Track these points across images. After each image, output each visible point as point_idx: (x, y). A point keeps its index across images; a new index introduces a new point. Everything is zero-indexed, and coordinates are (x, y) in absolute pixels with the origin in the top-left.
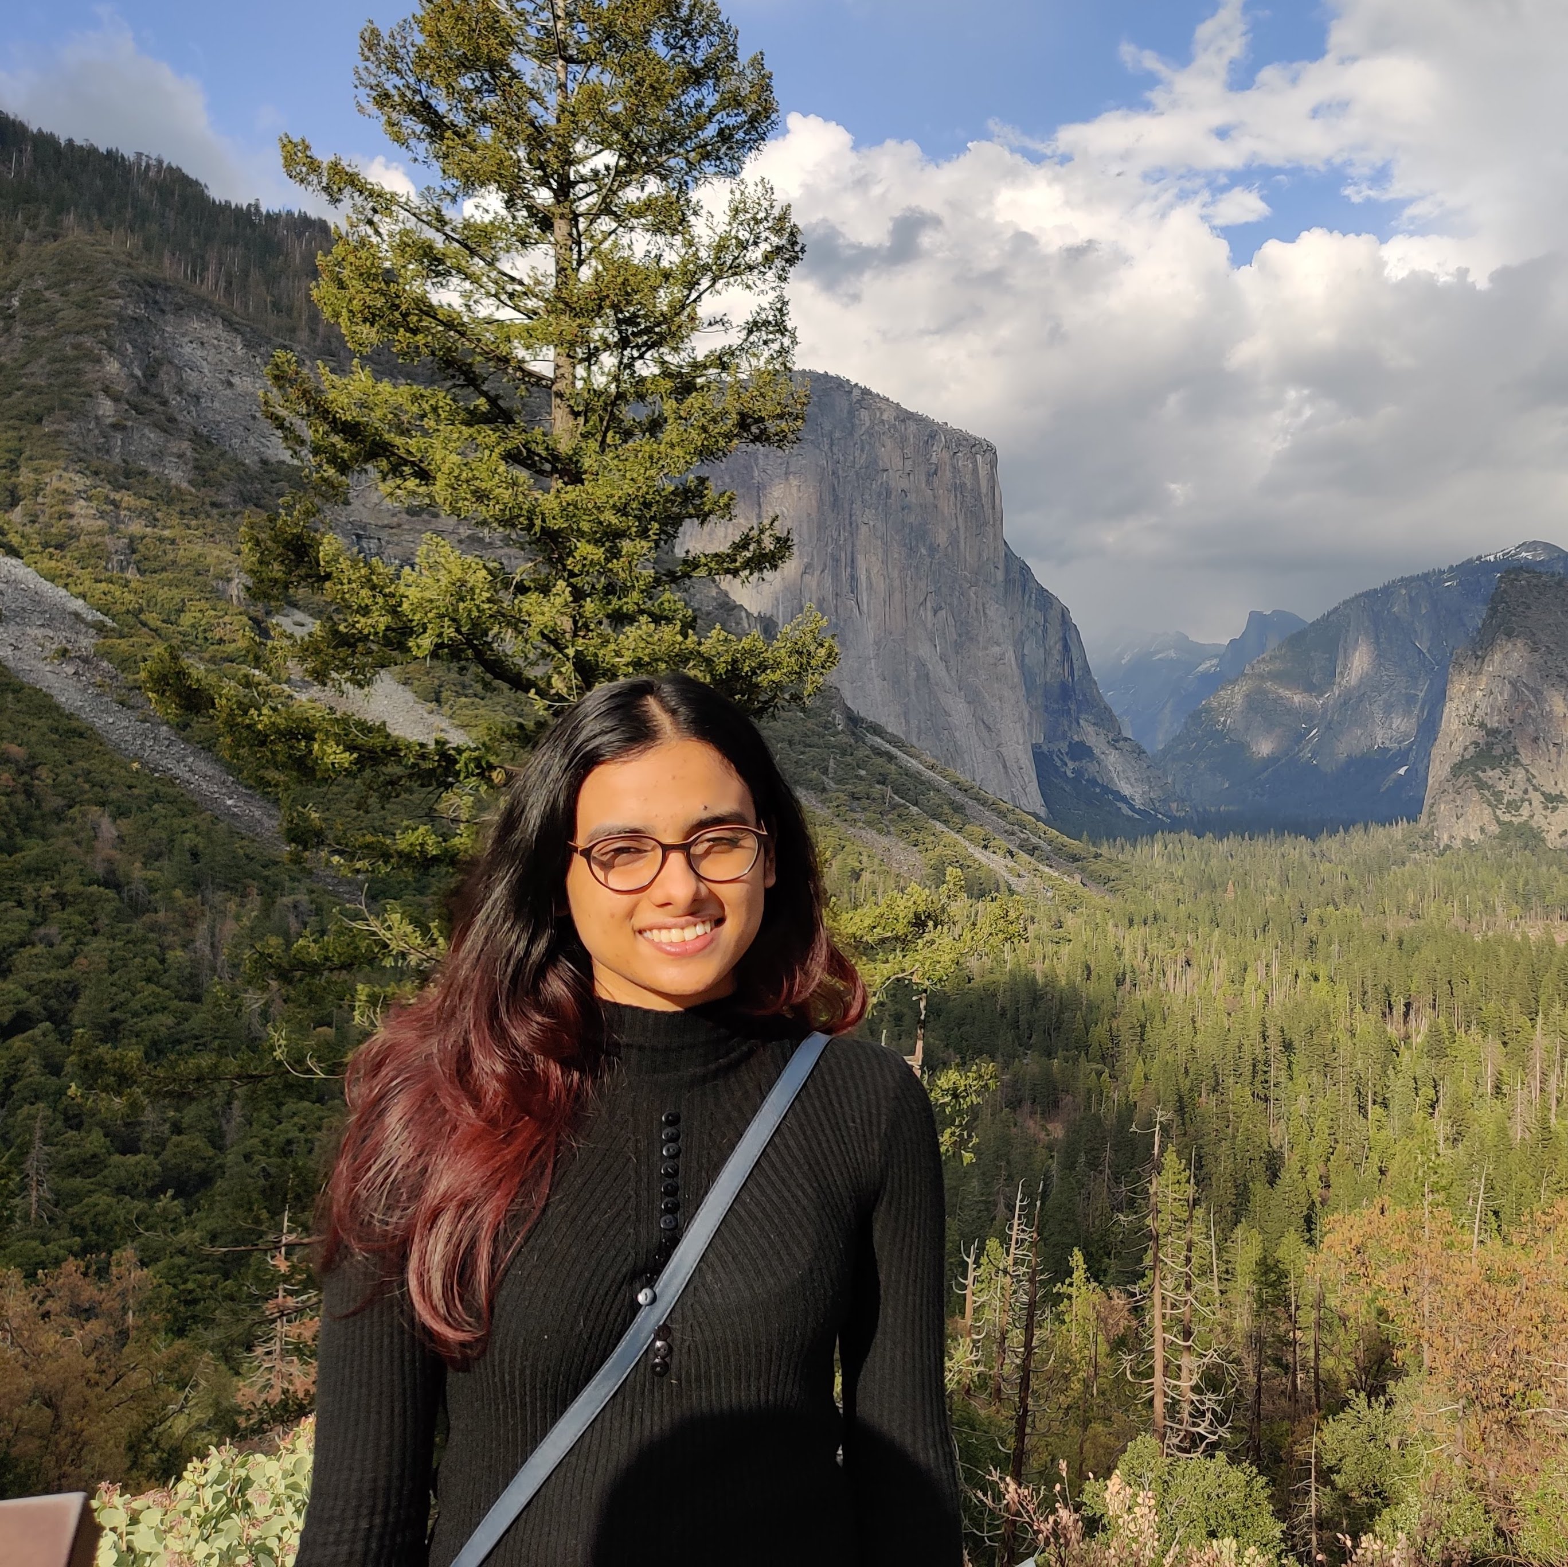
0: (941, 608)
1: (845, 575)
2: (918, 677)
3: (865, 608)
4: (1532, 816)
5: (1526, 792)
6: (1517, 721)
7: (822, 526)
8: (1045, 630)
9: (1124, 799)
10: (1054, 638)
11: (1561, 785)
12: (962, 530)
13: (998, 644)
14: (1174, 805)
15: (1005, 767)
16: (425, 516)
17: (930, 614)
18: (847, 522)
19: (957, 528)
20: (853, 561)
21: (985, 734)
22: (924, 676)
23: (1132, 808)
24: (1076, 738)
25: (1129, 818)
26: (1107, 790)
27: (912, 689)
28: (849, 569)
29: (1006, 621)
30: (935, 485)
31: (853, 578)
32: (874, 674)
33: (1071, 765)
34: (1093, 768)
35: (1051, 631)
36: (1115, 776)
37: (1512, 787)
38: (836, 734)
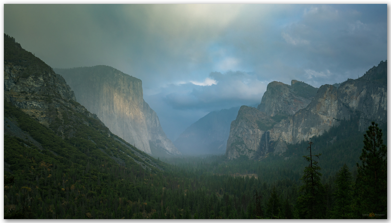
0: (130, 113)
3: (115, 113)
4: (246, 154)
5: (245, 149)
6: (243, 135)
8: (151, 117)
9: (167, 151)
10: (153, 119)
11: (252, 148)
12: (135, 97)
13: (142, 120)
14: (177, 152)
15: (143, 144)
16: (24, 93)
17: (128, 114)
18: (112, 95)
19: (134, 97)
20: (113, 103)
21: (139, 138)
22: (127, 127)
23: (169, 152)
24: (158, 139)
25: (168, 155)
26: (164, 149)
27: (125, 129)
28: (112, 105)
29: (144, 115)
30: (129, 88)
31: (113, 107)
32: (117, 126)
33: (157, 144)
34: (161, 145)
35: (153, 117)
36: (165, 146)
37: (242, 148)
38: (108, 138)
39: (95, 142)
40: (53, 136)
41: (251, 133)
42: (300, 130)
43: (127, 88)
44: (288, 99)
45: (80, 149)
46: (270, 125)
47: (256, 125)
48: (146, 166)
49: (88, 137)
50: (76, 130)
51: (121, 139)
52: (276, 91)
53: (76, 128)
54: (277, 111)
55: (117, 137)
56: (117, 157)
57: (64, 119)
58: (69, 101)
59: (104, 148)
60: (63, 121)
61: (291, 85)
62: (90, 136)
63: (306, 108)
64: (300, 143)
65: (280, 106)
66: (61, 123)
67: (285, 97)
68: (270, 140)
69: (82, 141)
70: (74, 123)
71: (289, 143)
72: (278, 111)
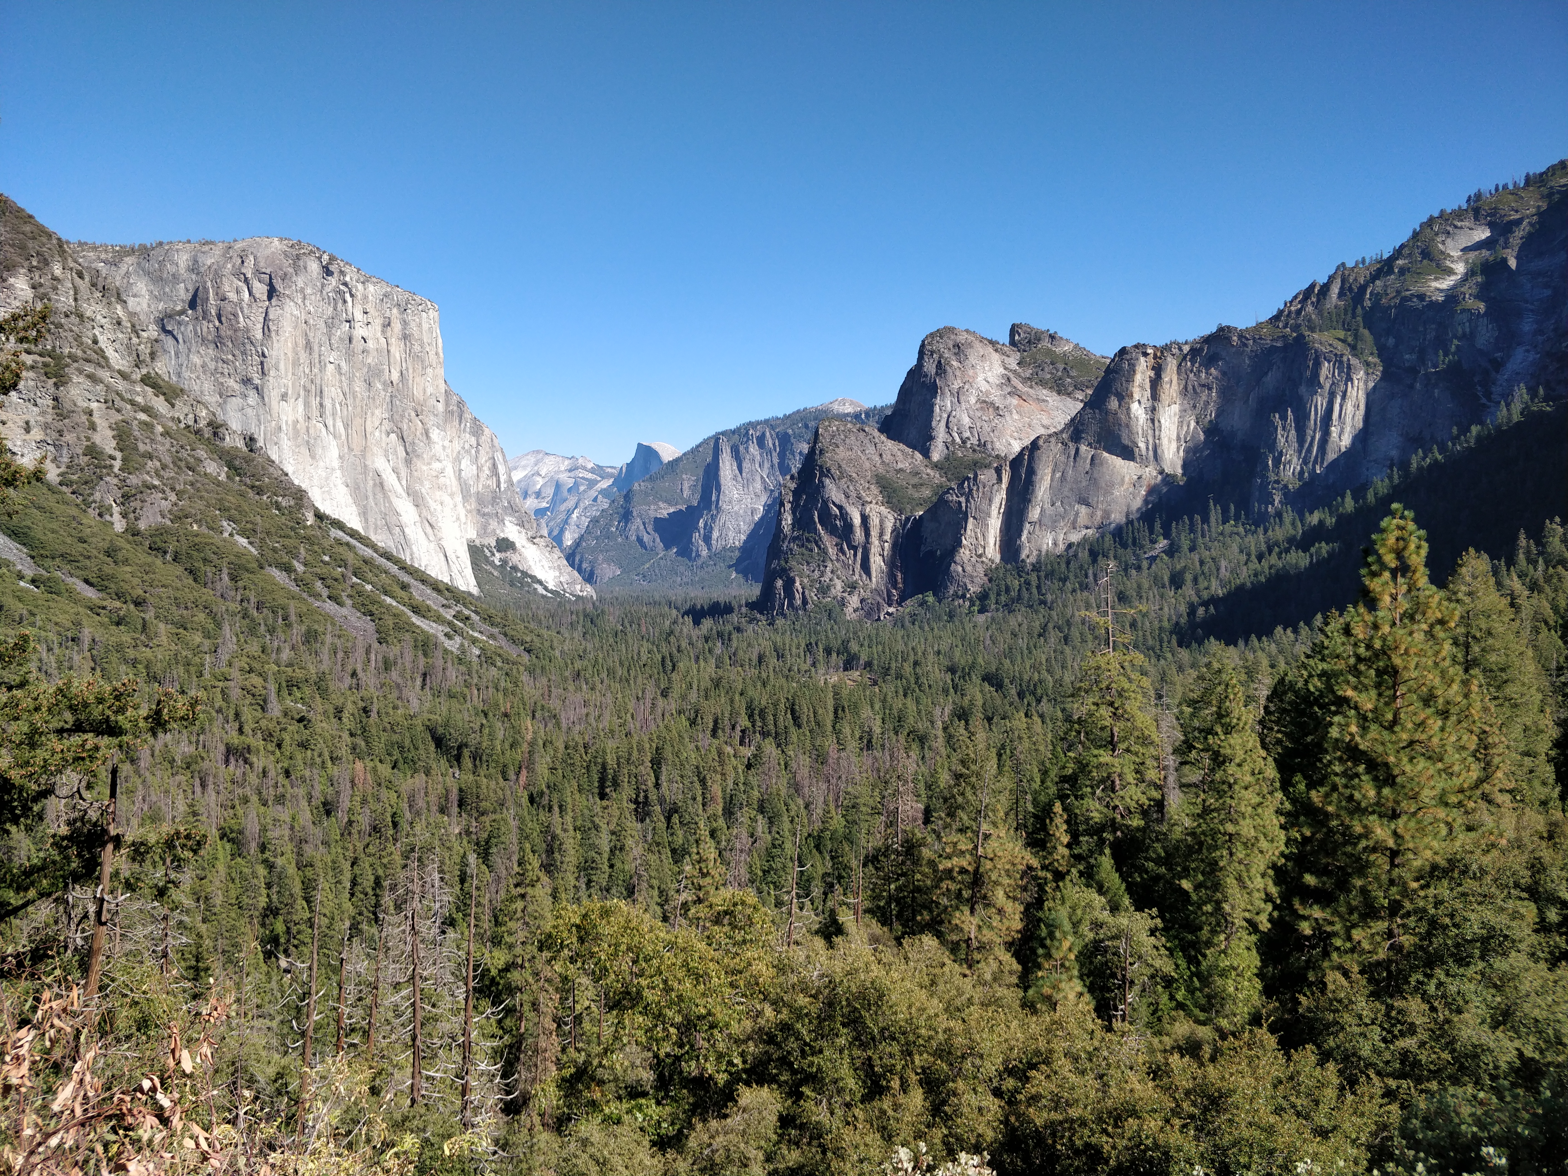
0: (393, 432)
1: (314, 402)
2: (375, 485)
3: (332, 429)
4: (835, 597)
5: (832, 579)
7: (296, 363)
8: (477, 452)
9: (540, 582)
10: (483, 459)
11: (856, 575)
12: (411, 371)
13: (440, 461)
14: (576, 587)
15: (445, 555)
17: (384, 436)
18: (317, 361)
19: (407, 370)
20: (321, 392)
21: (429, 530)
22: (381, 485)
23: (546, 588)
24: (502, 535)
25: (543, 596)
26: (525, 574)
27: (370, 494)
28: (318, 399)
29: (447, 443)
30: (389, 334)
31: (321, 405)
32: (339, 482)
33: (498, 555)
34: (514, 558)
35: (482, 452)
36: (531, 563)
37: (822, 576)
38: (305, 527)
39: (251, 543)
40: (74, 518)
41: (857, 521)
42: (1034, 513)
43: (379, 334)
44: (996, 397)
45: (191, 571)
46: (927, 493)
47: (875, 490)
48: (458, 639)
49: (225, 524)
50: (173, 497)
51: (357, 532)
52: (955, 363)
53: (173, 489)
54: (953, 440)
55: (339, 525)
56: (341, 604)
57: (121, 450)
58: (142, 380)
59: (288, 569)
60: (114, 459)
61: (1007, 343)
62: (230, 519)
63: (1062, 431)
64: (1032, 559)
65: (966, 421)
66: (111, 466)
67: (984, 387)
68: (923, 548)
69: (197, 540)
70: (164, 467)
71: (992, 561)
72: (958, 440)
